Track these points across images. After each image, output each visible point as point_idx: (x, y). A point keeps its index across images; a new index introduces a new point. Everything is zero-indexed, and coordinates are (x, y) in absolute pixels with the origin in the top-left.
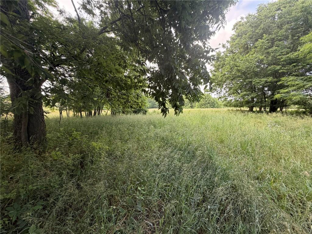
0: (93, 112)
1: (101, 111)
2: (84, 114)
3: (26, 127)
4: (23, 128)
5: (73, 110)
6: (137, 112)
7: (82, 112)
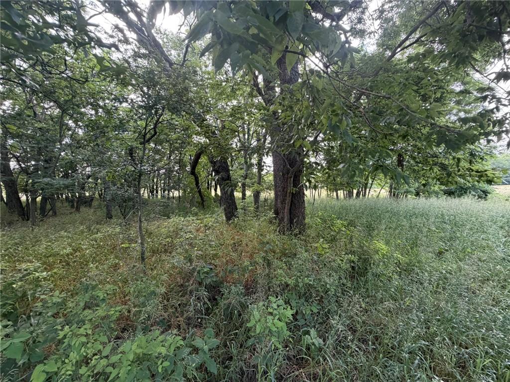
0: (355, 191)
1: (370, 190)
2: (341, 193)
3: (289, 207)
4: (286, 208)
5: (326, 188)
6: (456, 194)
7: (339, 192)
